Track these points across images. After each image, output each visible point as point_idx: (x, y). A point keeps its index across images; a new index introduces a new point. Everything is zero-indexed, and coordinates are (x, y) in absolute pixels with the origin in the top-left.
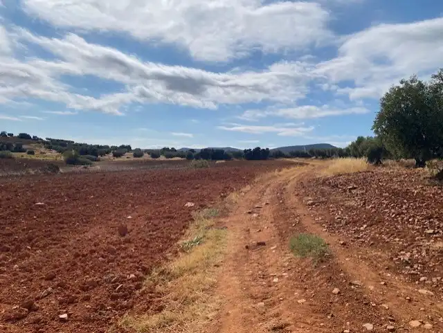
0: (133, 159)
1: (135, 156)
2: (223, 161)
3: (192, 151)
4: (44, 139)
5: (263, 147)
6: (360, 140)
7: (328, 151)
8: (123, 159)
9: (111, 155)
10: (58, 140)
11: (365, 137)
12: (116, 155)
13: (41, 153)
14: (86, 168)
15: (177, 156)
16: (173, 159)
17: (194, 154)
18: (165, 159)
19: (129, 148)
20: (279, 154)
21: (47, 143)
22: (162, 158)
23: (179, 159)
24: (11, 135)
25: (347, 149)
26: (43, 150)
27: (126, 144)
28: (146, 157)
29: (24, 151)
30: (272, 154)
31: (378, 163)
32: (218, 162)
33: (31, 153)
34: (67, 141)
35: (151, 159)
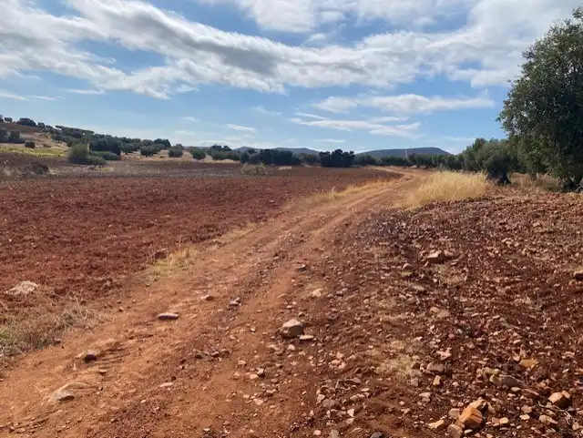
0: (168, 159)
1: (171, 155)
2: (290, 168)
3: (252, 151)
4: (54, 127)
5: (345, 150)
6: (480, 143)
7: (435, 158)
8: (155, 158)
9: (139, 152)
10: (72, 129)
11: (488, 139)
12: (145, 153)
13: (45, 146)
14: (92, 169)
15: (229, 158)
16: (224, 161)
17: (251, 156)
18: (213, 161)
19: (166, 144)
20: (367, 160)
21: (57, 132)
22: (209, 159)
23: (232, 161)
24: (10, 120)
25: (461, 157)
26: (49, 141)
27: (163, 138)
28: (187, 157)
29: (21, 142)
30: (357, 160)
31: (504, 181)
32: (281, 168)
33: (31, 145)
34: (83, 131)
35: (193, 160)
